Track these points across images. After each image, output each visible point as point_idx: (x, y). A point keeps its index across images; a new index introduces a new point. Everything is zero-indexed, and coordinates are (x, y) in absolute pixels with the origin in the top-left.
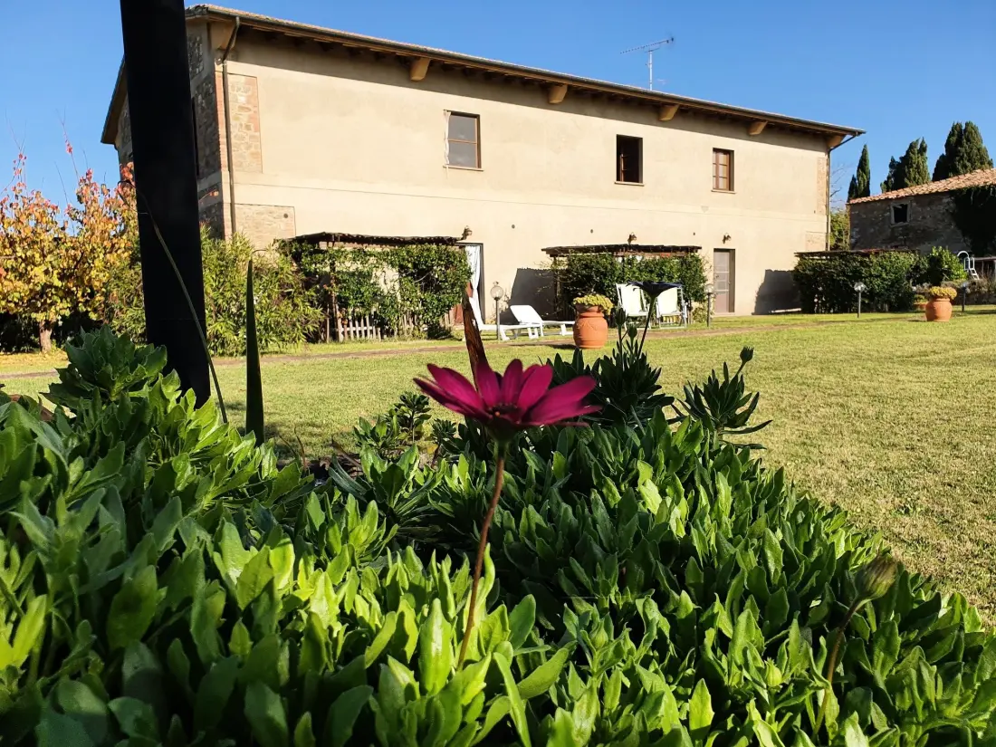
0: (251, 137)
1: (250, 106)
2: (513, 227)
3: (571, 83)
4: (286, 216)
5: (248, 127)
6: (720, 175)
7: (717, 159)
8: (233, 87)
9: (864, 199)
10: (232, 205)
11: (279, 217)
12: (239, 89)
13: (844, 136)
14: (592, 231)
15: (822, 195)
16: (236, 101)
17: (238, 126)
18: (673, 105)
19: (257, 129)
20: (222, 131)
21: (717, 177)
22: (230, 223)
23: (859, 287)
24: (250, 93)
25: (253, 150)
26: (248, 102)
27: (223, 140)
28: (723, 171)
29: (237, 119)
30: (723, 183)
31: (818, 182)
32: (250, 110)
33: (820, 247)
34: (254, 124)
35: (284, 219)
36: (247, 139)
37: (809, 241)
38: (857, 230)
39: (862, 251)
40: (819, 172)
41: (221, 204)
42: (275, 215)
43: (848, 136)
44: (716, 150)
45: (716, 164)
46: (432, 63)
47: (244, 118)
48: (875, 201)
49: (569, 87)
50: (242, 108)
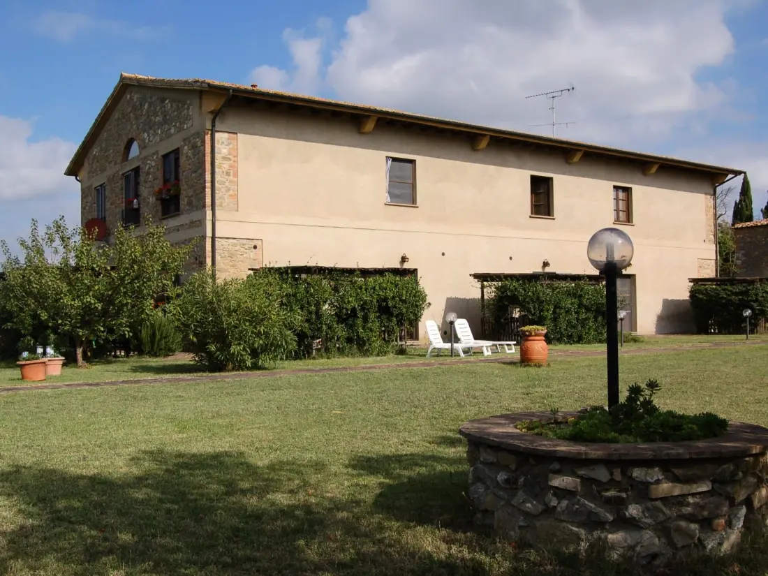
0: (231, 182)
1: (231, 157)
2: (443, 254)
3: (492, 134)
4: (255, 247)
5: (228, 174)
6: (621, 209)
7: (617, 195)
8: (218, 142)
9: (748, 224)
10: (213, 238)
11: (250, 248)
12: (223, 143)
13: (727, 175)
14: (511, 258)
15: (710, 226)
16: (220, 153)
17: (221, 173)
18: (579, 150)
19: (236, 175)
20: (208, 177)
21: (617, 210)
22: (210, 254)
23: (748, 313)
24: (231, 146)
25: (231, 192)
26: (230, 154)
27: (208, 185)
28: (622, 205)
29: (220, 168)
30: (622, 216)
31: (707, 215)
32: (230, 160)
33: (710, 272)
34: (233, 171)
35: (253, 250)
36: (227, 184)
37: (701, 267)
38: (743, 252)
39: (748, 278)
40: (707, 206)
41: (204, 237)
42: (246, 247)
43: (730, 176)
44: (616, 188)
45: (617, 199)
46: (379, 120)
47: (226, 165)
48: (757, 226)
49: (491, 137)
50: (224, 158)
